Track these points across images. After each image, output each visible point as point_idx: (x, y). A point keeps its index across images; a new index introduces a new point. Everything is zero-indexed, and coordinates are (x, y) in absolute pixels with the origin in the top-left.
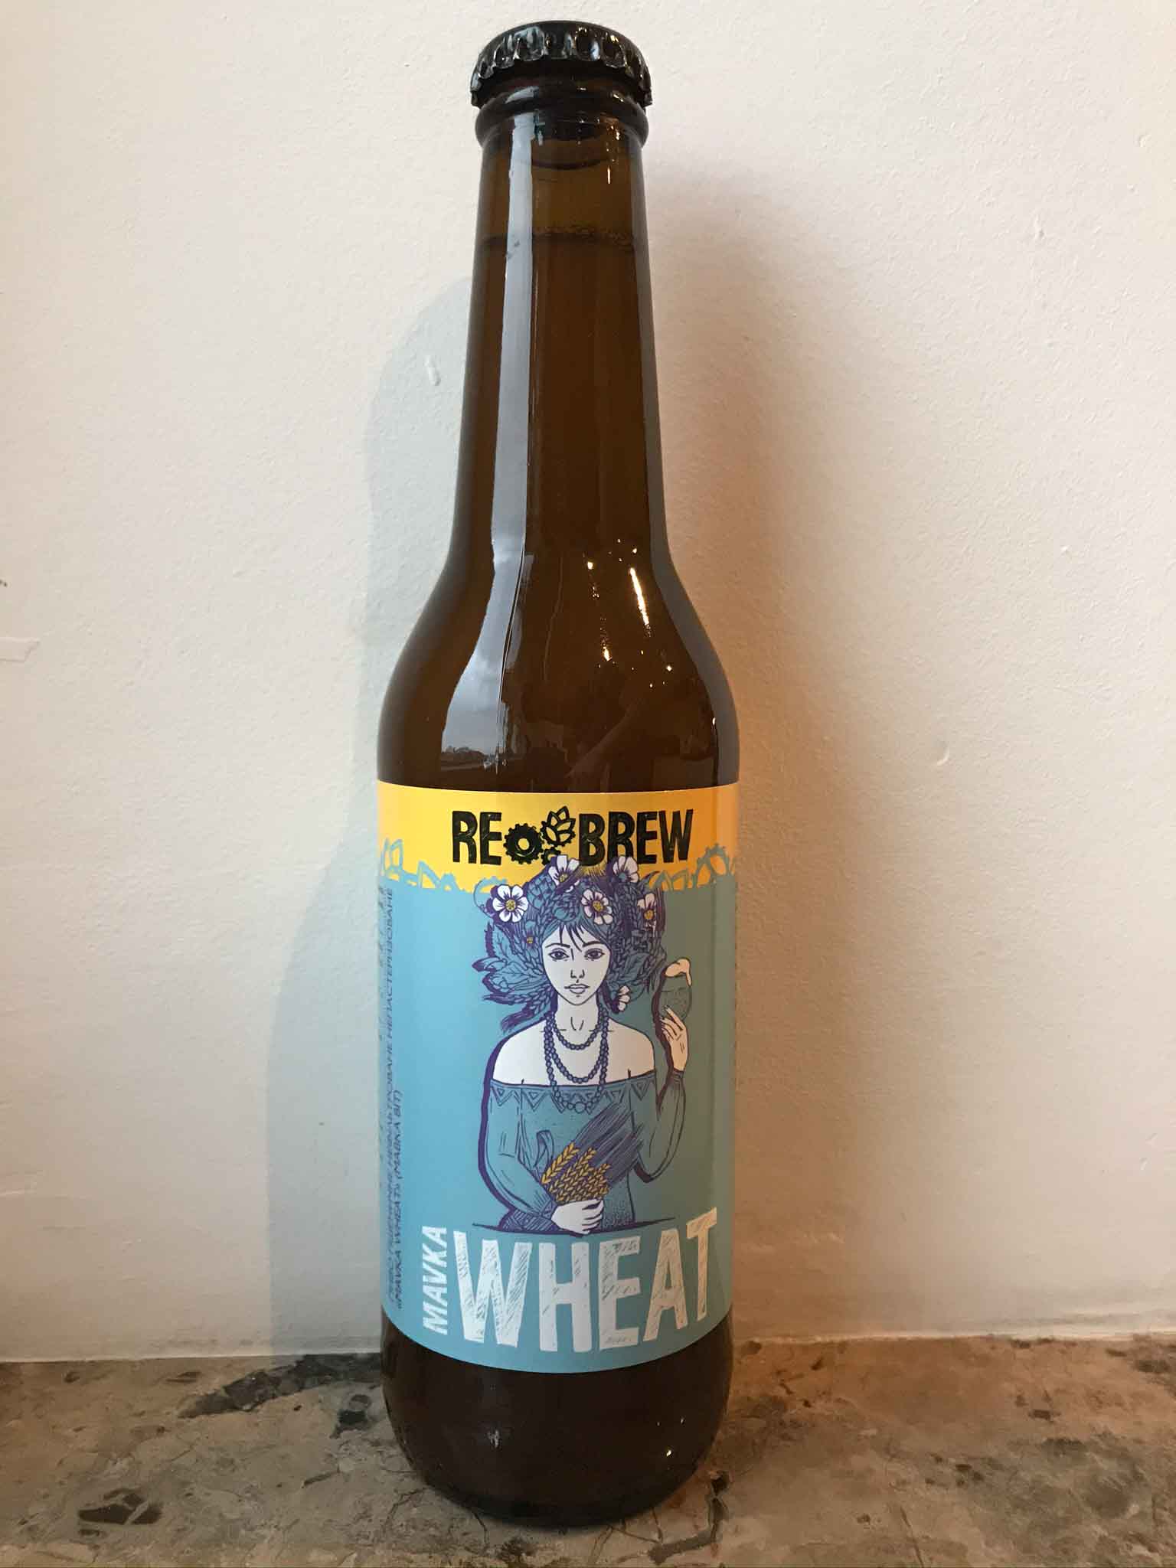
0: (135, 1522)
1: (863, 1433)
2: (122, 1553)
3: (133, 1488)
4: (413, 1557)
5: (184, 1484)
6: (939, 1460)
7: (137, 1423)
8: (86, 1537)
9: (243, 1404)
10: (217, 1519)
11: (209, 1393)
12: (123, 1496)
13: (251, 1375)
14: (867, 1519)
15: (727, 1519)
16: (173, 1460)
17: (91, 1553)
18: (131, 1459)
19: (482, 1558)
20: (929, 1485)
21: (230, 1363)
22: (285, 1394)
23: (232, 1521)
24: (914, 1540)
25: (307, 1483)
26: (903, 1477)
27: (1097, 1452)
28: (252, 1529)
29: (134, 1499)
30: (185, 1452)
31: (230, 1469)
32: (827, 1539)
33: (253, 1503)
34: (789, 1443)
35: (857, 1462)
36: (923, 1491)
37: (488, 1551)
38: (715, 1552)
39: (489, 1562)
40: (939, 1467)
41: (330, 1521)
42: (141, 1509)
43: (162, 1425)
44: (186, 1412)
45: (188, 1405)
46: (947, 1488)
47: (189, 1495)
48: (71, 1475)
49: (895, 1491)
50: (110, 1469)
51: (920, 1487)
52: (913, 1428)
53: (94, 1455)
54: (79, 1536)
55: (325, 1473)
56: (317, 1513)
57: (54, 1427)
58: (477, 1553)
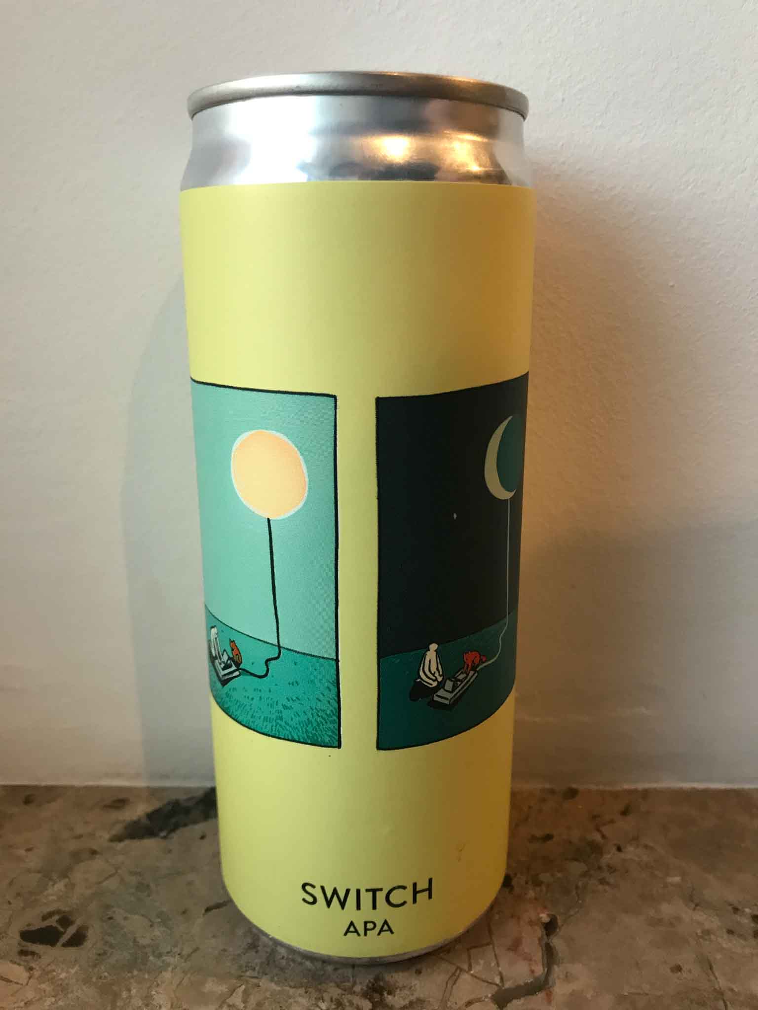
0: (64, 945)
1: (670, 880)
2: (50, 976)
3: (67, 909)
4: (292, 991)
5: (108, 907)
6: (736, 910)
7: (73, 845)
8: (23, 958)
9: (161, 830)
10: (131, 944)
11: (135, 818)
12: (56, 917)
13: (169, 803)
14: (678, 969)
15: (558, 965)
16: (100, 883)
17: (25, 975)
18: (67, 880)
19: (349, 996)
20: (731, 936)
21: (153, 792)
22: (195, 822)
23: (144, 947)
24: (721, 993)
25: (208, 910)
26: (707, 926)
28: (160, 955)
29: (66, 921)
30: (111, 876)
31: (146, 894)
32: (646, 987)
33: (164, 929)
34: (607, 888)
35: (667, 909)
36: (725, 942)
37: (354, 989)
38: (549, 998)
39: (358, 1000)
40: (738, 918)
41: (225, 950)
42: (71, 931)
43: (95, 848)
44: (115, 836)
45: (118, 829)
46: (745, 939)
47: (111, 918)
48: (18, 895)
49: (701, 940)
50: (50, 891)
51: (722, 937)
52: (710, 877)
53: (39, 875)
54: (18, 957)
55: (221, 901)
56: (213, 941)
57: (10, 847)
58: (345, 991)
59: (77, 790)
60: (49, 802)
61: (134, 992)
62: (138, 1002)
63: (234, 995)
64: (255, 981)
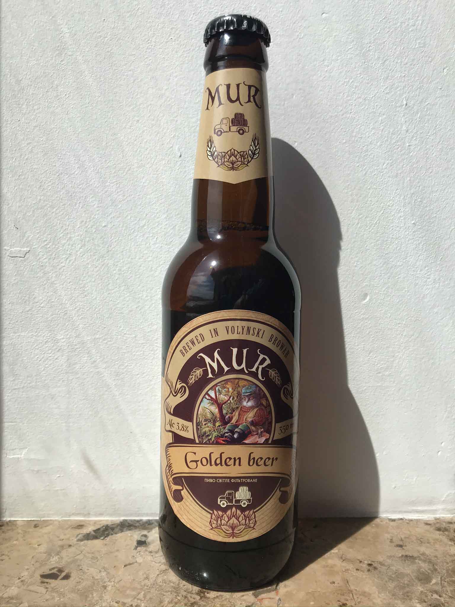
0: (61, 579)
1: (333, 552)
2: (56, 590)
3: (60, 567)
4: (165, 594)
5: (79, 566)
6: (361, 562)
7: (60, 543)
8: (43, 584)
9: (102, 536)
10: (91, 578)
11: (88, 532)
12: (56, 569)
13: (103, 526)
14: (334, 583)
15: (282, 582)
16: (74, 557)
17: (46, 590)
18: (59, 556)
19: (190, 595)
20: (358, 571)
21: (95, 522)
22: (116, 534)
23: (97, 579)
24: (351, 591)
25: (125, 566)
26: (347, 567)
27: (420, 560)
28: (105, 582)
29: (60, 571)
30: (79, 554)
31: (96, 560)
32: (319, 590)
33: (105, 573)
34: (305, 554)
35: (331, 562)
36: (355, 573)
37: (193, 592)
38: (277, 593)
39: (193, 596)
40: (361, 564)
41: (134, 580)
42: (63, 574)
43: (71, 544)
44: (78, 539)
45: (80, 536)
46: (364, 572)
47: (81, 570)
48: (37, 562)
49: (344, 573)
50: (51, 560)
51: (353, 571)
52: (351, 550)
53: (45, 555)
54: (40, 584)
55: (131, 563)
56: (129, 577)
57: (30, 544)
58: (188, 593)
59: (59, 522)
60: (46, 527)
61: (95, 595)
62: (96, 598)
63: (139, 596)
64: (149, 590)
